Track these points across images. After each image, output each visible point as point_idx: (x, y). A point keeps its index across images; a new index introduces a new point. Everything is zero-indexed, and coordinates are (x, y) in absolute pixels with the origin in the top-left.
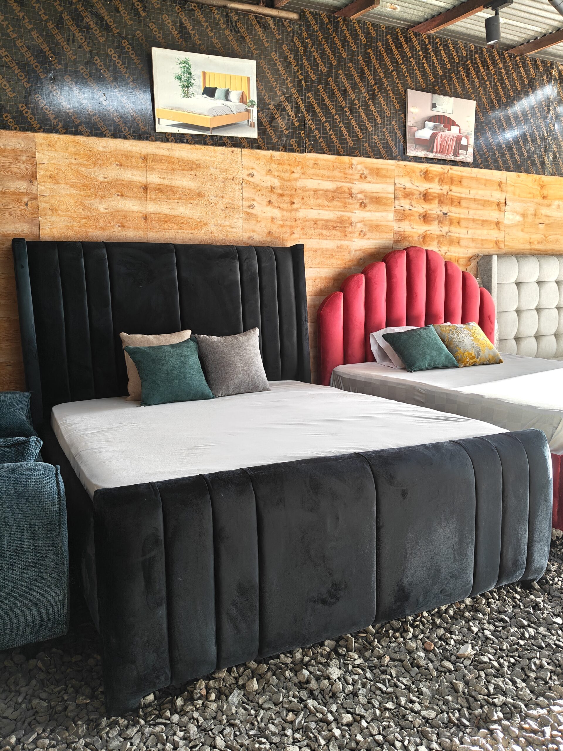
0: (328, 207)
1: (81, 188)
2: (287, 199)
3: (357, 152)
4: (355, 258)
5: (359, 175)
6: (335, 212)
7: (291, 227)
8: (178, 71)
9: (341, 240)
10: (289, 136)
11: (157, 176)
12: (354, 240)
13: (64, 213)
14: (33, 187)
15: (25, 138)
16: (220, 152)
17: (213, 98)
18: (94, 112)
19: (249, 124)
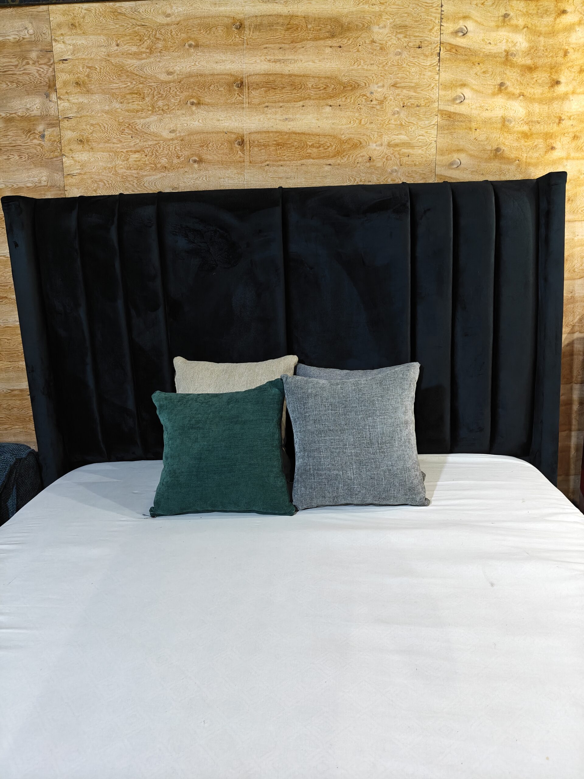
11: (263, 58)
14: (52, 105)
15: (34, 17)
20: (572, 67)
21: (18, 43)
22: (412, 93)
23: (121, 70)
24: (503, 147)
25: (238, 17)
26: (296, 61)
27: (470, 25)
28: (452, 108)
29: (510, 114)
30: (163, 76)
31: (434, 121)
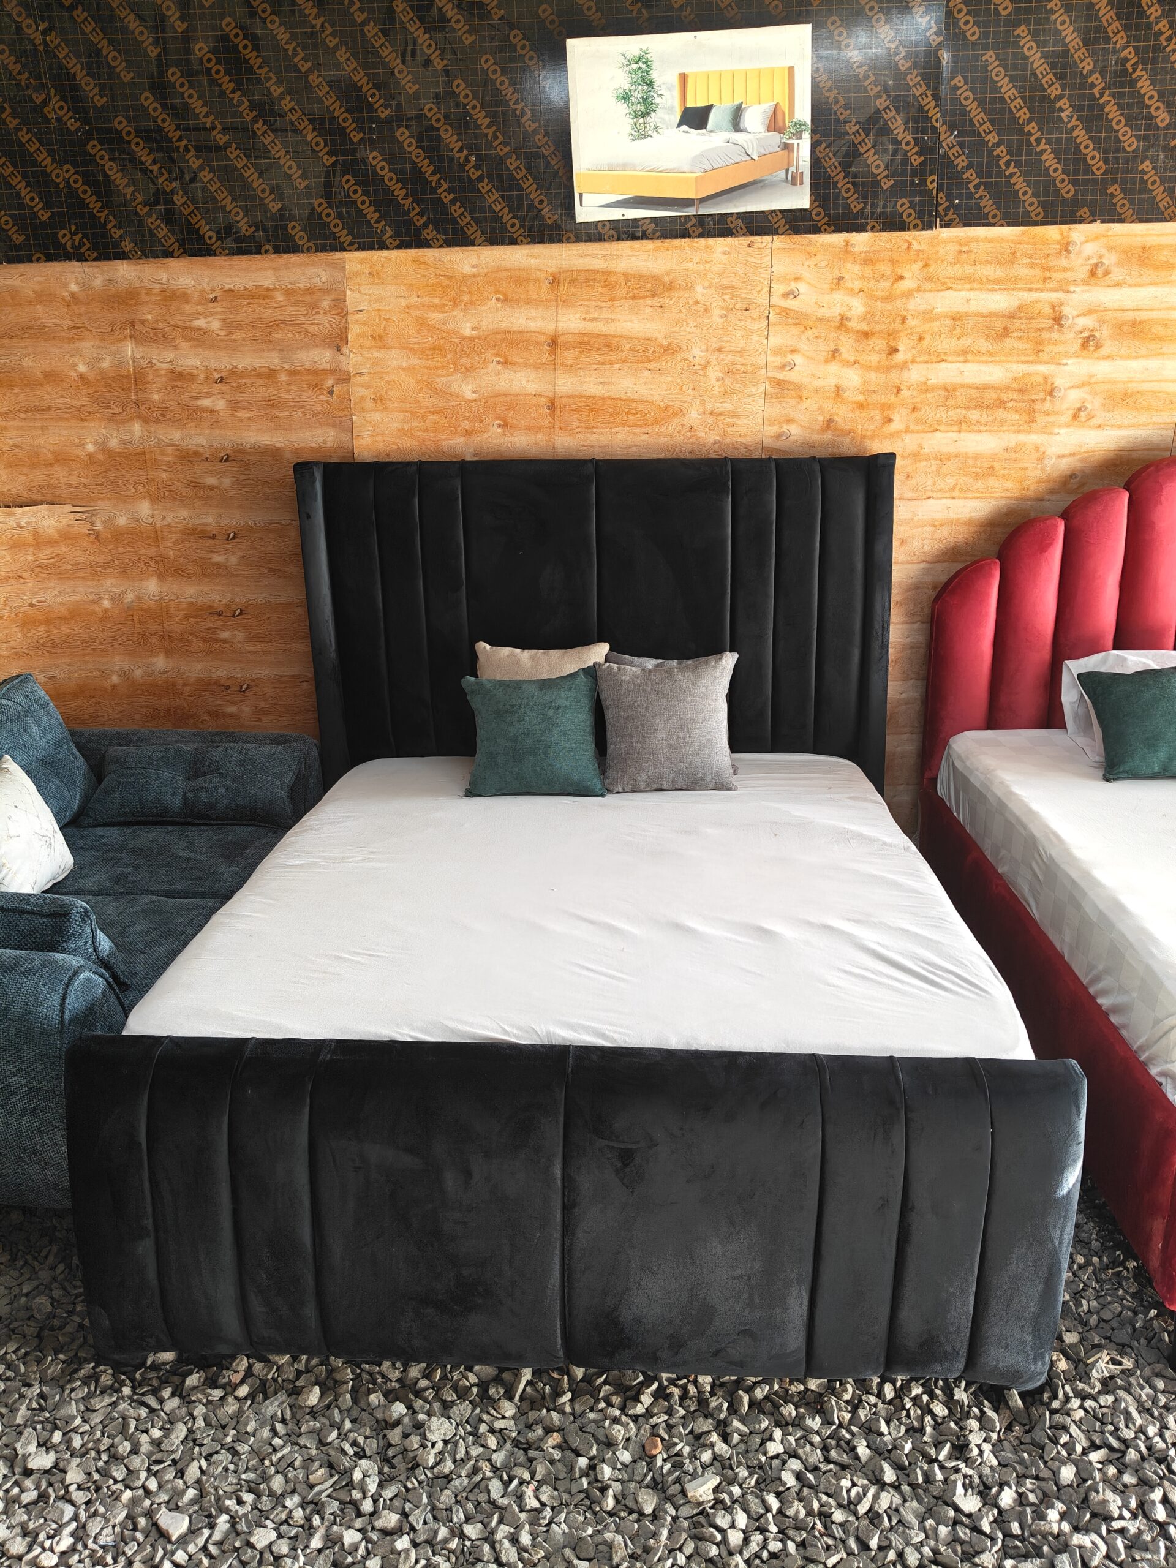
0: (990, 353)
1: (428, 352)
2: (879, 343)
3: (1084, 212)
4: (1056, 474)
5: (1089, 268)
6: (1008, 366)
7: (885, 407)
8: (623, 81)
9: (1019, 431)
10: (895, 193)
11: (578, 316)
12: (1056, 430)
13: (396, 405)
14: (342, 358)
15: (328, 264)
16: (720, 249)
17: (703, 131)
18: (452, 196)
19: (790, 178)
20: (911, 334)
21: (309, 291)
22: (738, 359)
23: (422, 324)
24: (836, 418)
25: (551, 271)
26: (613, 320)
27: (802, 287)
28: (781, 376)
29: (845, 383)
30: (468, 332)
31: (762, 389)
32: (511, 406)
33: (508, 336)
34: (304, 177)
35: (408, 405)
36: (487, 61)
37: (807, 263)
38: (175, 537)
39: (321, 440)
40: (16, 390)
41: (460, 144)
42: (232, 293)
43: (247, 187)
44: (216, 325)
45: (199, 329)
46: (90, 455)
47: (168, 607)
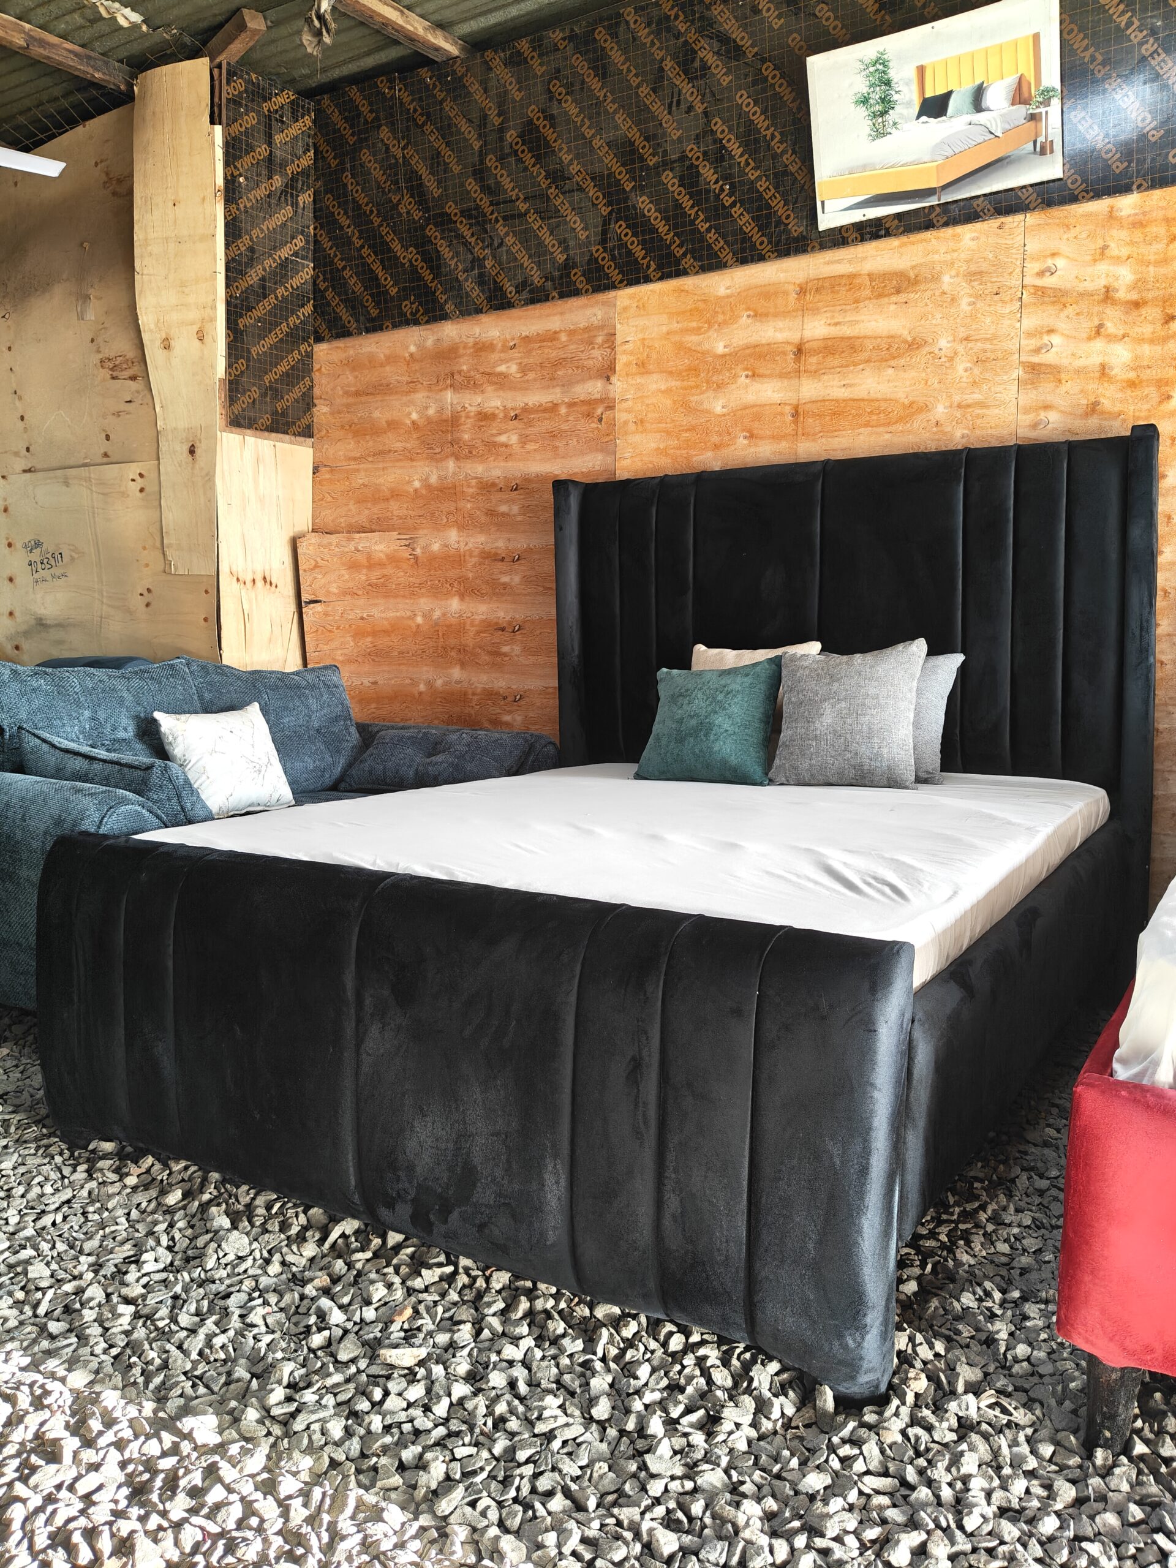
1: (684, 374)
2: (1152, 312)
7: (1162, 383)
8: (862, 86)
11: (823, 322)
13: (654, 426)
14: (610, 387)
15: (604, 303)
16: (968, 236)
17: (944, 118)
18: (708, 225)
19: (1038, 149)
21: (586, 329)
22: (988, 346)
23: (680, 347)
24: (1102, 400)
25: (798, 282)
26: (857, 322)
27: (1060, 263)
28: (1035, 359)
29: (1111, 361)
30: (720, 349)
31: (1015, 375)
32: (757, 417)
33: (757, 349)
34: (585, 229)
35: (664, 425)
36: (741, 96)
37: (1065, 237)
38: (474, 560)
39: (590, 465)
40: (368, 437)
41: (716, 176)
42: (526, 339)
43: (541, 244)
44: (514, 368)
45: (501, 374)
46: (416, 490)
47: (465, 624)
